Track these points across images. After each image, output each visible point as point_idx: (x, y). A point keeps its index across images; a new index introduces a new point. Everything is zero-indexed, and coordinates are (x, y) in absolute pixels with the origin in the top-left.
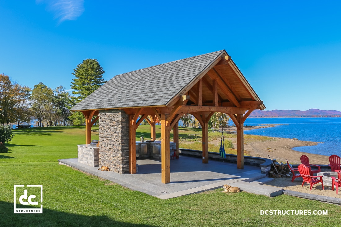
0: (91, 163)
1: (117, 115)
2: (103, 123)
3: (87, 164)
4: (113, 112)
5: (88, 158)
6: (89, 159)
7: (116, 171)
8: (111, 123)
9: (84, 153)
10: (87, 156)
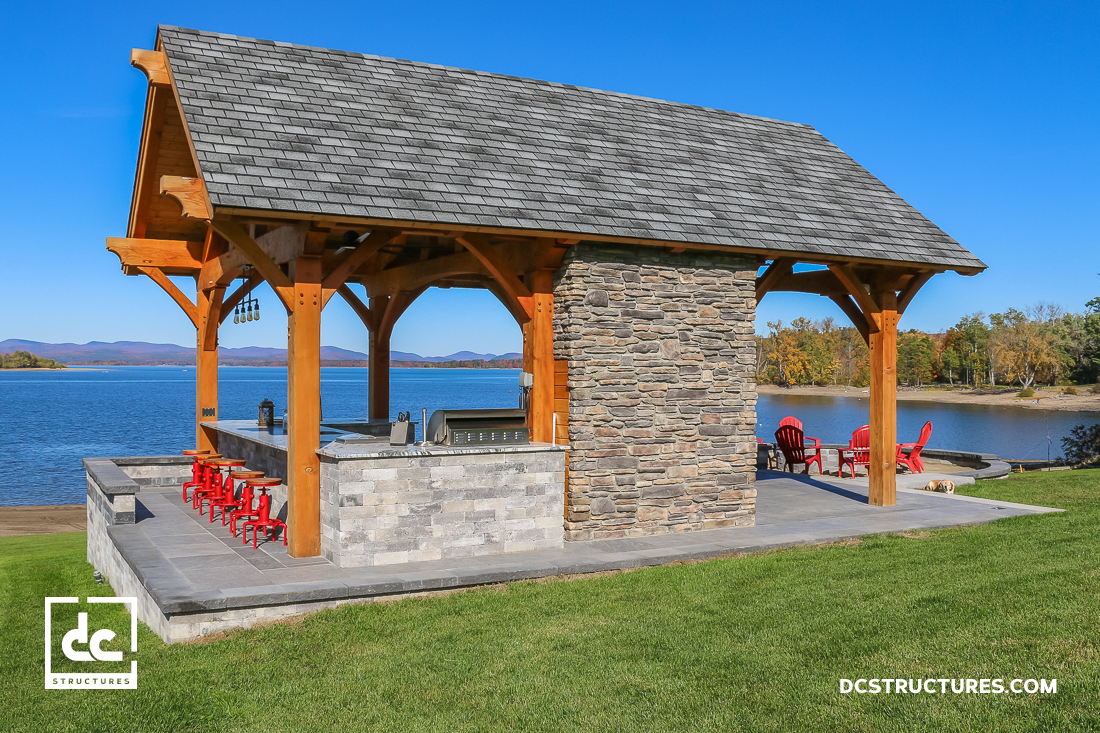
0: (537, 533)
1: (725, 280)
2: (611, 308)
3: (484, 553)
4: (697, 263)
5: (492, 514)
6: (508, 518)
7: (722, 523)
8: (683, 313)
9: (439, 495)
10: (483, 505)
